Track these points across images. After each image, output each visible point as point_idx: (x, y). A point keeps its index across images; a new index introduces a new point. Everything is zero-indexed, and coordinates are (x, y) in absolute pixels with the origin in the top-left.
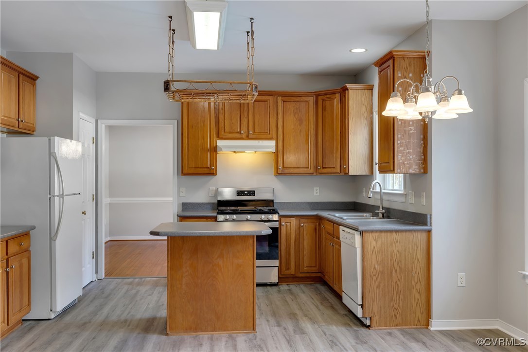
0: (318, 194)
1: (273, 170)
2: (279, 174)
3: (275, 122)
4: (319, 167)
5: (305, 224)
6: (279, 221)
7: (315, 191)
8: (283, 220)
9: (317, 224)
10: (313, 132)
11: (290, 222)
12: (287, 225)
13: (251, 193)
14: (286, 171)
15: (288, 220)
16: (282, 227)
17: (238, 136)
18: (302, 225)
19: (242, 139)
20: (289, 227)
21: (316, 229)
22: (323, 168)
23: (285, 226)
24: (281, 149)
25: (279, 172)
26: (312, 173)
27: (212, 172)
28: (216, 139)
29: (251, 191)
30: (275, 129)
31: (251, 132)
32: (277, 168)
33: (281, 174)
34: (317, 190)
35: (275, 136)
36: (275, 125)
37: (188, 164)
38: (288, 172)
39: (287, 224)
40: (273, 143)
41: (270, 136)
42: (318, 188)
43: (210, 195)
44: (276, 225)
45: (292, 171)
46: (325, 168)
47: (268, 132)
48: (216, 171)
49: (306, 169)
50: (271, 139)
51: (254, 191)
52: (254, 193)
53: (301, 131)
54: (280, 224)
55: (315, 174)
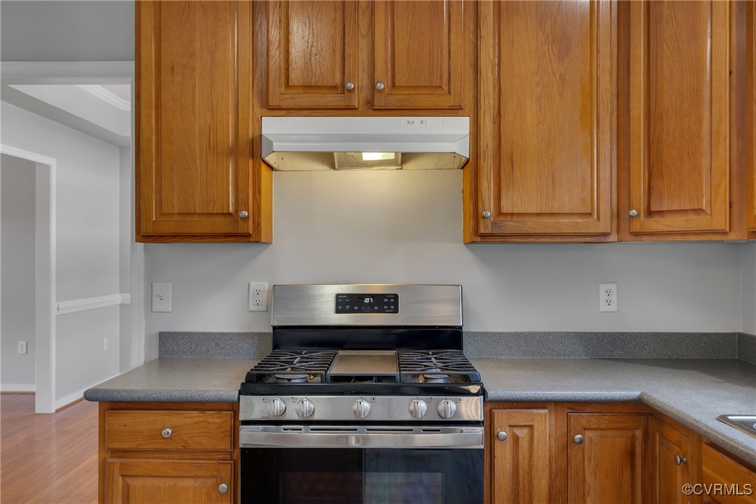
0: (614, 307)
1: (458, 226)
2: (482, 236)
3: (470, 50)
4: (634, 212)
5: (588, 434)
6: (488, 423)
7: (603, 297)
8: (501, 416)
9: (639, 433)
10: (607, 84)
11: (531, 427)
12: (516, 439)
13: (386, 302)
14: (510, 226)
15: (521, 416)
16: (497, 444)
17: (333, 99)
18: (579, 436)
19: (348, 110)
20: (524, 444)
21: (632, 454)
22: (650, 213)
23: (509, 443)
24: (490, 146)
25: (482, 231)
26: (606, 235)
27: (241, 230)
28: (258, 111)
29: (384, 296)
30: (469, 75)
31: (381, 86)
32: (477, 216)
33: (492, 235)
34: (608, 293)
35: (468, 102)
36: (469, 61)
37: (160, 202)
38: (518, 231)
39: (518, 432)
40: (460, 126)
41: (450, 101)
42: (613, 287)
43: (252, 307)
44: (473, 438)
45: (531, 225)
46: (661, 213)
47: (445, 87)
48: (257, 225)
49: (580, 220)
50: (455, 110)
51: (396, 297)
52: (396, 304)
53: (563, 80)
54: (491, 436)
55: (613, 238)
